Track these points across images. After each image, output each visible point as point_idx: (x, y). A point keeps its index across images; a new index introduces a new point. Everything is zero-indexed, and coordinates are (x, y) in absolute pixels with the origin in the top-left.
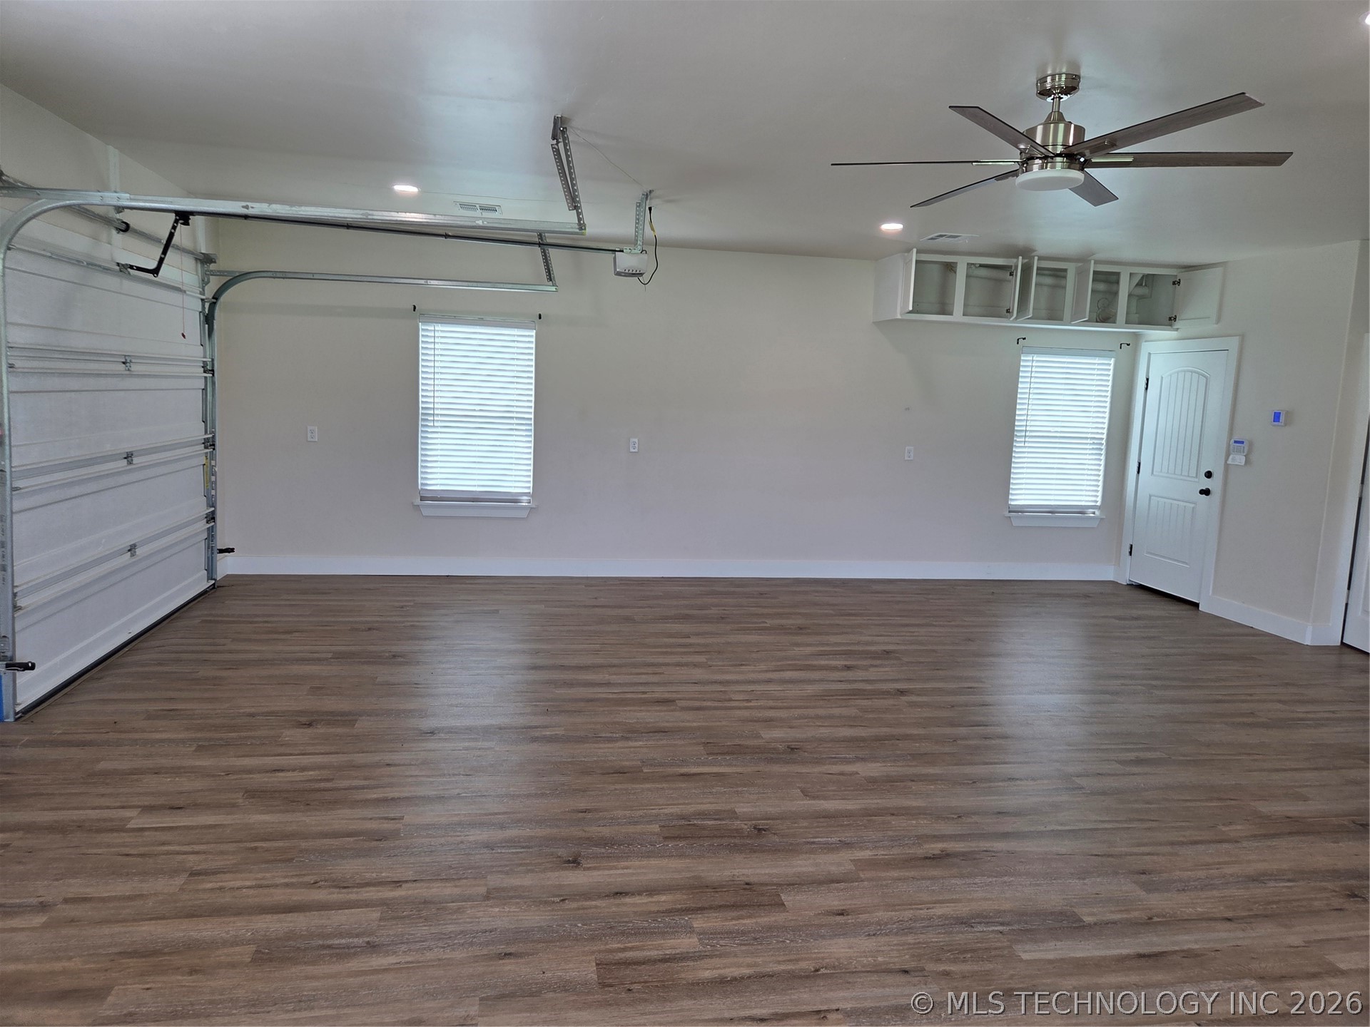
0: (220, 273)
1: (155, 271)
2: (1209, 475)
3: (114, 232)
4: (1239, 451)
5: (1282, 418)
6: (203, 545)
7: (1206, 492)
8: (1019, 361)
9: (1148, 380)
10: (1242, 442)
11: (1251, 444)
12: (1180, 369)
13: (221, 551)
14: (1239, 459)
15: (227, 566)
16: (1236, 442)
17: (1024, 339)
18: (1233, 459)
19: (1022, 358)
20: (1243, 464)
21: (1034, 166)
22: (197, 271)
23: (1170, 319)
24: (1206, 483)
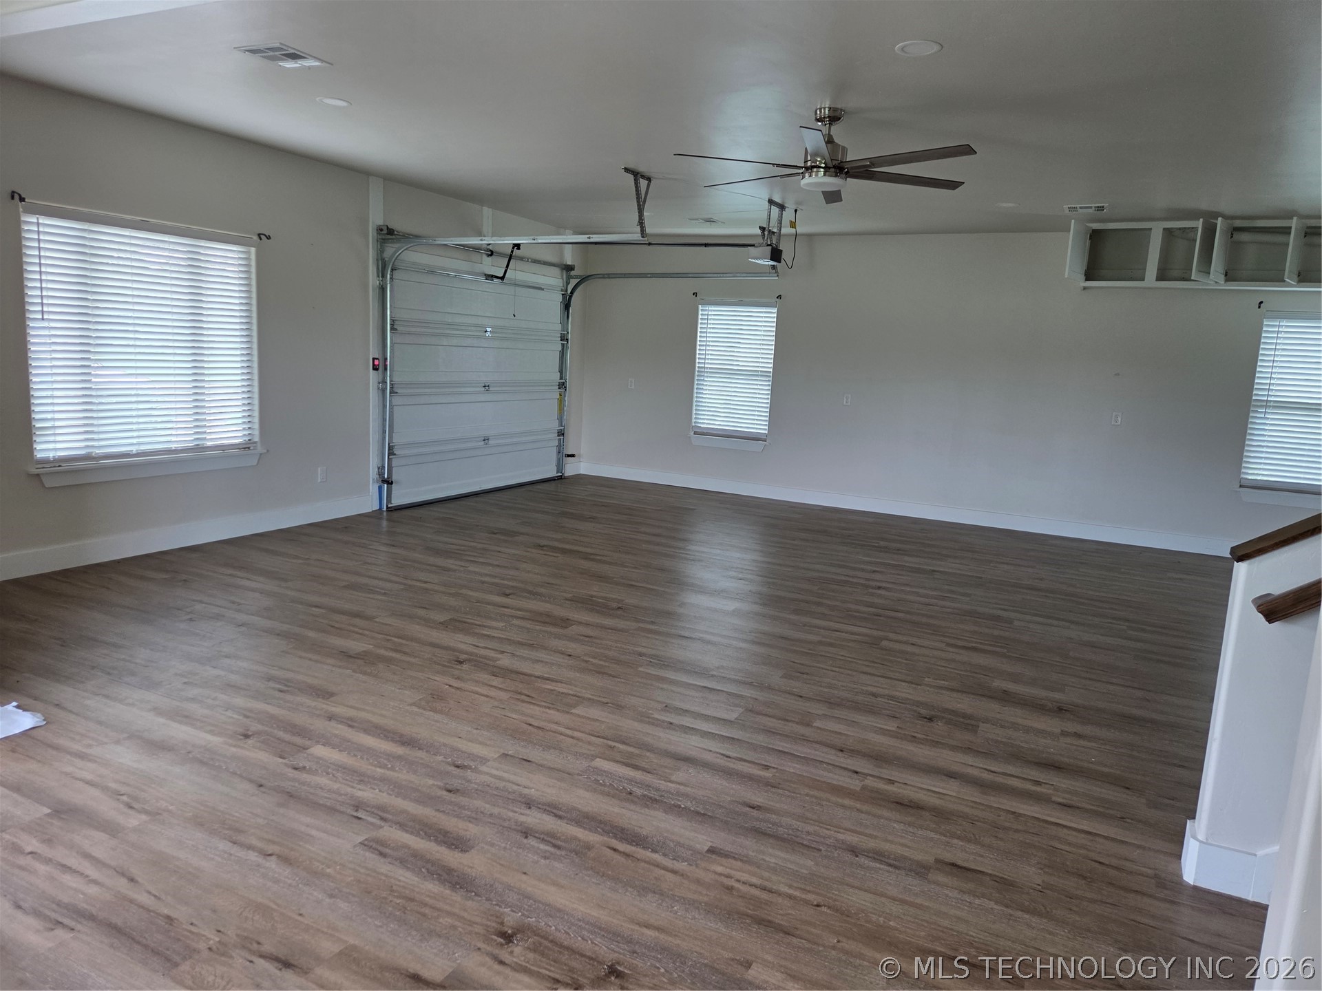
0: (576, 277)
1: (502, 278)
3: (485, 256)
6: (555, 450)
13: (569, 456)
15: (571, 469)
19: (1266, 323)
22: (562, 276)
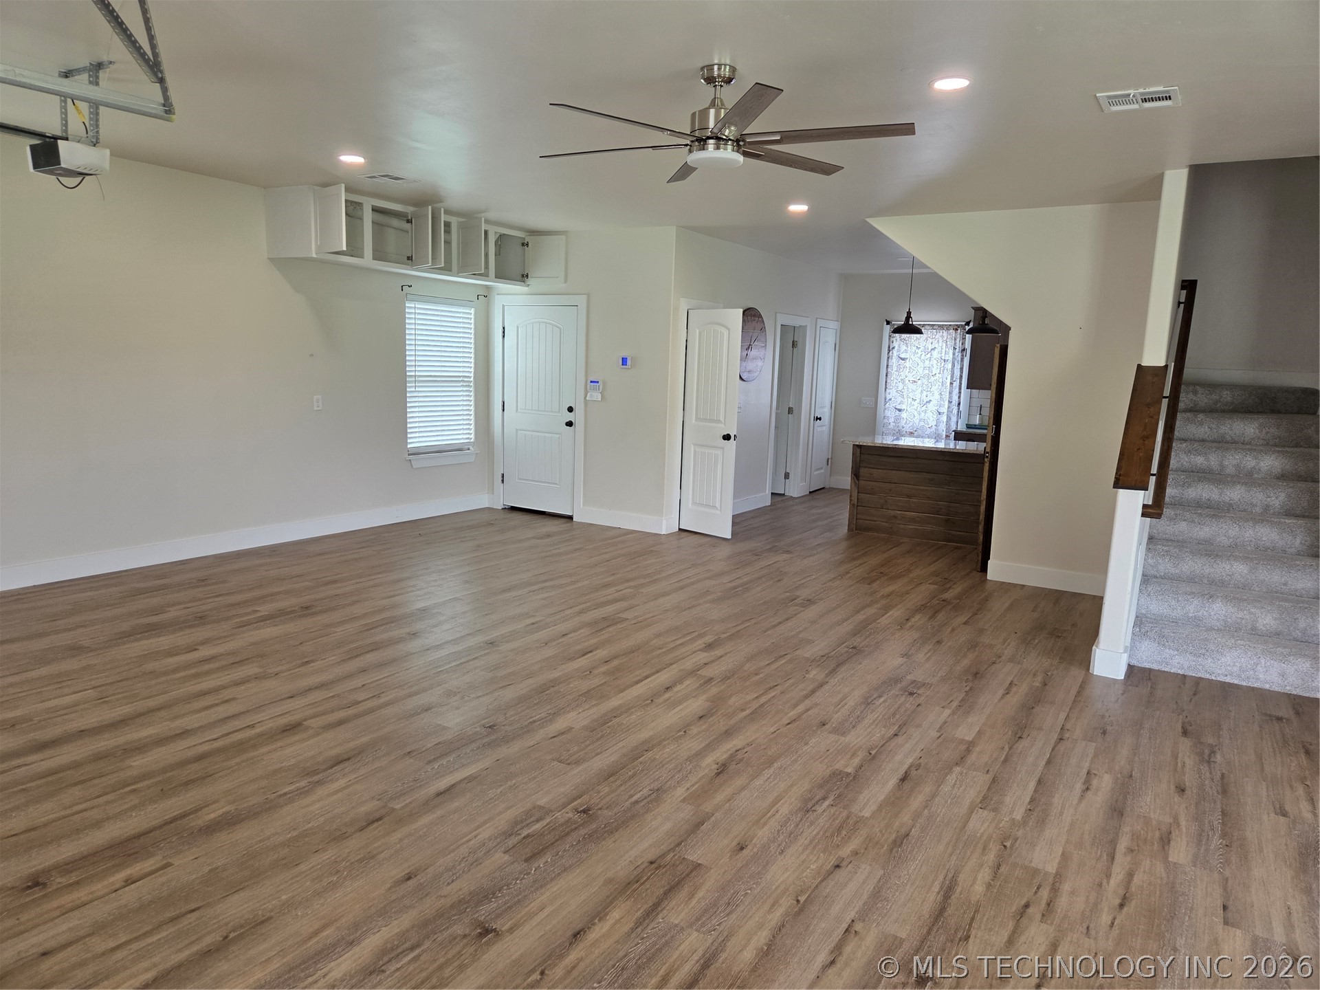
2: (570, 409)
4: (594, 389)
5: (629, 362)
7: (570, 424)
8: (405, 307)
9: (504, 328)
10: (598, 382)
11: (604, 383)
12: (535, 320)
14: (597, 396)
16: (591, 382)
17: (410, 286)
18: (591, 396)
19: (407, 305)
20: (600, 400)
21: (709, 145)
23: (523, 276)
24: (569, 417)
